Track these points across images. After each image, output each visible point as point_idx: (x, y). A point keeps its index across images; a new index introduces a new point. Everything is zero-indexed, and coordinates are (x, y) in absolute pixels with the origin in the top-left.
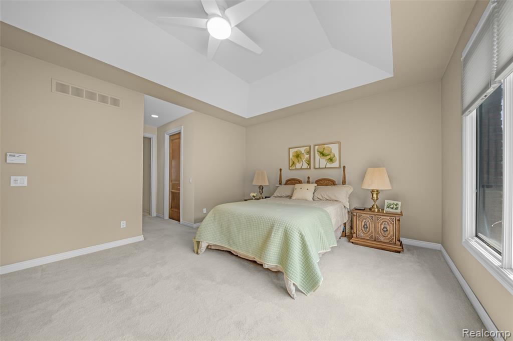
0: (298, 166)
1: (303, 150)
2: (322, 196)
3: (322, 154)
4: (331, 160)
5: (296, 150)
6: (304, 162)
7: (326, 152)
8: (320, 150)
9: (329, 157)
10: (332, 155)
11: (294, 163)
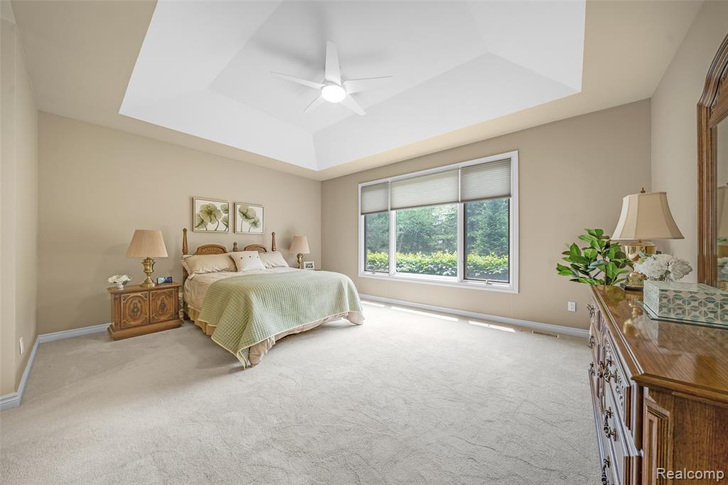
0: (211, 227)
1: (218, 206)
2: (268, 264)
3: (245, 216)
4: (255, 224)
5: (207, 203)
6: (220, 223)
7: (249, 214)
8: (243, 211)
9: (253, 220)
10: (256, 219)
11: (203, 221)
